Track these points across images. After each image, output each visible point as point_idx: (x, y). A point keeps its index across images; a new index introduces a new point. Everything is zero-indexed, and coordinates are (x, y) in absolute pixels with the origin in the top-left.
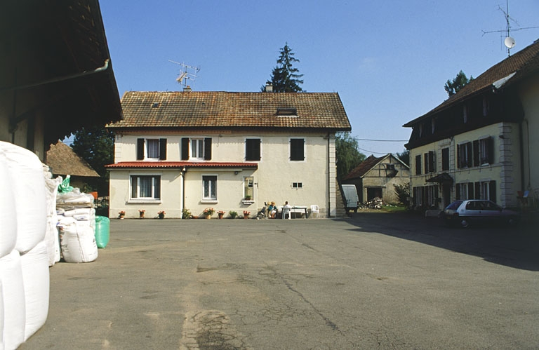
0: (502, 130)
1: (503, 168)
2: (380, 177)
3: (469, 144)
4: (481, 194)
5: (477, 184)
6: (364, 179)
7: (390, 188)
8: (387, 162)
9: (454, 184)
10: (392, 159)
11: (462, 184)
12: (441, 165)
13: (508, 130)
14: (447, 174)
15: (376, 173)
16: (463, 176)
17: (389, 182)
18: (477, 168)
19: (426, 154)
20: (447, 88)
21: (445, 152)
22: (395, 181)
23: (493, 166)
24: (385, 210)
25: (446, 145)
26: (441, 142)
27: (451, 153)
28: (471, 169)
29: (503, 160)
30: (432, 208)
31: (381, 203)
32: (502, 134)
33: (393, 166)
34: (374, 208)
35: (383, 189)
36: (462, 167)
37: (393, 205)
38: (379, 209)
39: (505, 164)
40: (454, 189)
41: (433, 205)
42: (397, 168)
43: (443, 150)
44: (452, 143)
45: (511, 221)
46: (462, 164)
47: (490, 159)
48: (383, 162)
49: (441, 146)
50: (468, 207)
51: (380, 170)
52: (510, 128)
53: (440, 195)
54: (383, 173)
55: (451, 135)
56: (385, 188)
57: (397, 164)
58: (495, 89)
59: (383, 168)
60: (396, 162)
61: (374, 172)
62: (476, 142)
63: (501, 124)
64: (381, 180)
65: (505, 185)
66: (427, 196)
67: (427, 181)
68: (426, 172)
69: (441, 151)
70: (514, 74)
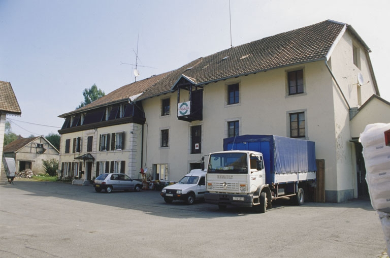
0: (132, 128)
1: (131, 153)
2: (31, 153)
3: (108, 135)
4: (114, 170)
5: (112, 163)
6: (17, 154)
7: (39, 162)
8: (38, 141)
9: (95, 162)
10: (42, 140)
11: (101, 162)
12: (86, 147)
13: (136, 128)
14: (90, 154)
15: (28, 150)
16: (102, 157)
17: (38, 157)
18: (112, 151)
19: (75, 139)
20: (84, 94)
21: (90, 139)
22: (43, 157)
23: (124, 151)
24: (36, 179)
25: (92, 134)
26: (88, 131)
27: (94, 140)
28: (108, 152)
29: (131, 148)
30: (76, 178)
31: (32, 173)
32: (132, 131)
33: (42, 145)
34: (26, 177)
35: (33, 163)
36: (102, 150)
37: (41, 175)
38: (30, 178)
39: (133, 150)
40: (95, 165)
41: (78, 176)
42: (45, 147)
43: (88, 137)
44: (96, 133)
45: (137, 188)
46: (102, 149)
47: (123, 147)
48: (35, 142)
49: (88, 134)
50: (112, 178)
51: (31, 147)
52: (137, 127)
53: (84, 169)
54: (34, 150)
55: (96, 127)
56: (34, 161)
57: (46, 144)
58: (130, 101)
59: (34, 146)
60: (45, 142)
61: (26, 148)
62: (114, 135)
63: (132, 124)
64: (32, 155)
65: (132, 164)
66: (73, 169)
67: (75, 158)
68: (74, 152)
69: (87, 138)
70: (142, 93)
